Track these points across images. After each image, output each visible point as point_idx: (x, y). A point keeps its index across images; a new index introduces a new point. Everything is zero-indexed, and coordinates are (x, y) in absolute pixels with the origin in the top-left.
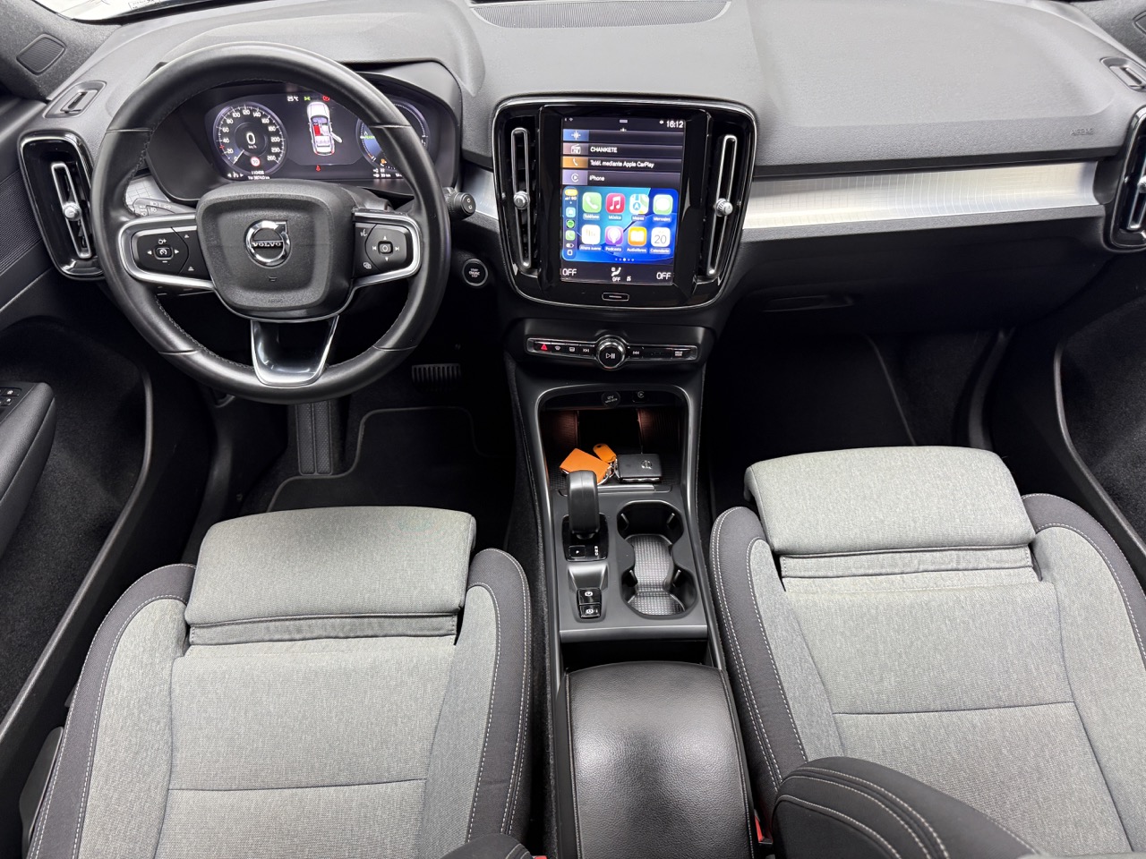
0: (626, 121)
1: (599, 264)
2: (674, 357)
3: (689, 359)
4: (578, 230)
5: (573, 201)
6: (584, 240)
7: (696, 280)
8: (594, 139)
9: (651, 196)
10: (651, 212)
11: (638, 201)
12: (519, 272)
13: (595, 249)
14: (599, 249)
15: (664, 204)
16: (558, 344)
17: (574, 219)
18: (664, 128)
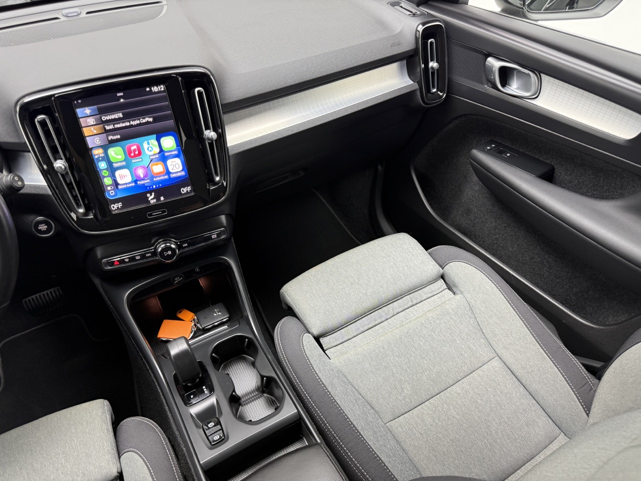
0: (122, 94)
1: (137, 196)
2: (212, 239)
3: (222, 237)
4: (113, 176)
5: (102, 157)
6: (119, 181)
7: (209, 187)
8: (102, 111)
9: (158, 140)
10: (161, 150)
11: (150, 146)
12: (77, 217)
13: (131, 185)
14: (134, 184)
15: (169, 143)
16: (126, 257)
17: (107, 169)
18: (151, 92)
